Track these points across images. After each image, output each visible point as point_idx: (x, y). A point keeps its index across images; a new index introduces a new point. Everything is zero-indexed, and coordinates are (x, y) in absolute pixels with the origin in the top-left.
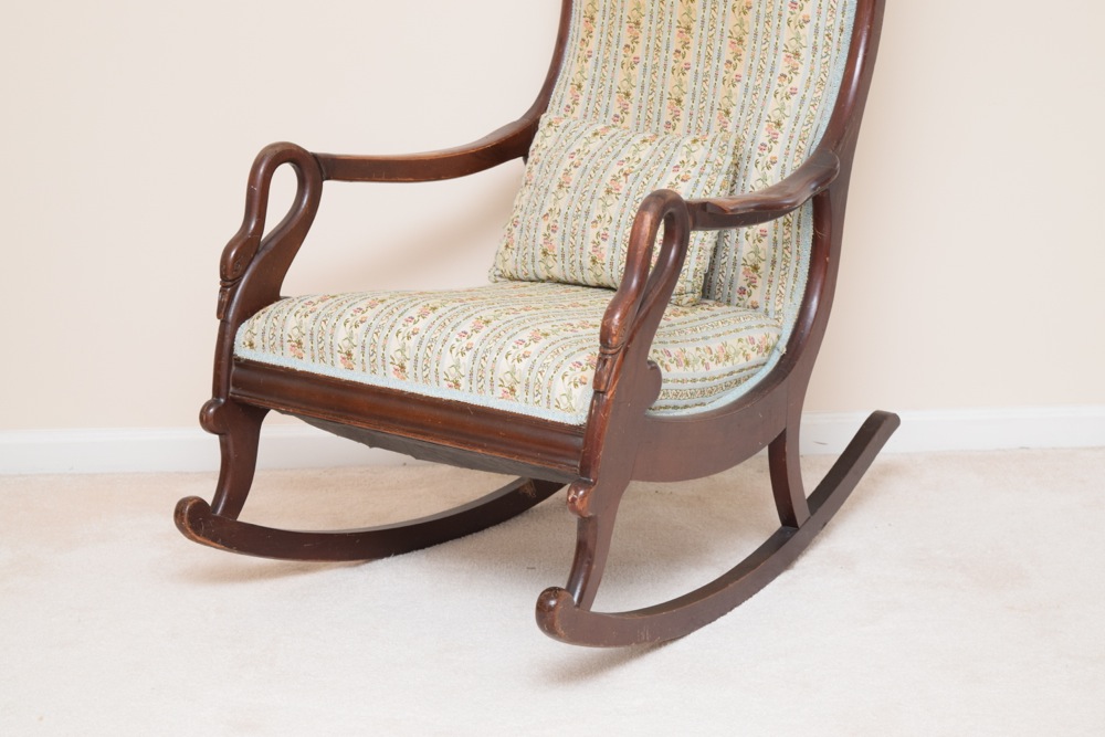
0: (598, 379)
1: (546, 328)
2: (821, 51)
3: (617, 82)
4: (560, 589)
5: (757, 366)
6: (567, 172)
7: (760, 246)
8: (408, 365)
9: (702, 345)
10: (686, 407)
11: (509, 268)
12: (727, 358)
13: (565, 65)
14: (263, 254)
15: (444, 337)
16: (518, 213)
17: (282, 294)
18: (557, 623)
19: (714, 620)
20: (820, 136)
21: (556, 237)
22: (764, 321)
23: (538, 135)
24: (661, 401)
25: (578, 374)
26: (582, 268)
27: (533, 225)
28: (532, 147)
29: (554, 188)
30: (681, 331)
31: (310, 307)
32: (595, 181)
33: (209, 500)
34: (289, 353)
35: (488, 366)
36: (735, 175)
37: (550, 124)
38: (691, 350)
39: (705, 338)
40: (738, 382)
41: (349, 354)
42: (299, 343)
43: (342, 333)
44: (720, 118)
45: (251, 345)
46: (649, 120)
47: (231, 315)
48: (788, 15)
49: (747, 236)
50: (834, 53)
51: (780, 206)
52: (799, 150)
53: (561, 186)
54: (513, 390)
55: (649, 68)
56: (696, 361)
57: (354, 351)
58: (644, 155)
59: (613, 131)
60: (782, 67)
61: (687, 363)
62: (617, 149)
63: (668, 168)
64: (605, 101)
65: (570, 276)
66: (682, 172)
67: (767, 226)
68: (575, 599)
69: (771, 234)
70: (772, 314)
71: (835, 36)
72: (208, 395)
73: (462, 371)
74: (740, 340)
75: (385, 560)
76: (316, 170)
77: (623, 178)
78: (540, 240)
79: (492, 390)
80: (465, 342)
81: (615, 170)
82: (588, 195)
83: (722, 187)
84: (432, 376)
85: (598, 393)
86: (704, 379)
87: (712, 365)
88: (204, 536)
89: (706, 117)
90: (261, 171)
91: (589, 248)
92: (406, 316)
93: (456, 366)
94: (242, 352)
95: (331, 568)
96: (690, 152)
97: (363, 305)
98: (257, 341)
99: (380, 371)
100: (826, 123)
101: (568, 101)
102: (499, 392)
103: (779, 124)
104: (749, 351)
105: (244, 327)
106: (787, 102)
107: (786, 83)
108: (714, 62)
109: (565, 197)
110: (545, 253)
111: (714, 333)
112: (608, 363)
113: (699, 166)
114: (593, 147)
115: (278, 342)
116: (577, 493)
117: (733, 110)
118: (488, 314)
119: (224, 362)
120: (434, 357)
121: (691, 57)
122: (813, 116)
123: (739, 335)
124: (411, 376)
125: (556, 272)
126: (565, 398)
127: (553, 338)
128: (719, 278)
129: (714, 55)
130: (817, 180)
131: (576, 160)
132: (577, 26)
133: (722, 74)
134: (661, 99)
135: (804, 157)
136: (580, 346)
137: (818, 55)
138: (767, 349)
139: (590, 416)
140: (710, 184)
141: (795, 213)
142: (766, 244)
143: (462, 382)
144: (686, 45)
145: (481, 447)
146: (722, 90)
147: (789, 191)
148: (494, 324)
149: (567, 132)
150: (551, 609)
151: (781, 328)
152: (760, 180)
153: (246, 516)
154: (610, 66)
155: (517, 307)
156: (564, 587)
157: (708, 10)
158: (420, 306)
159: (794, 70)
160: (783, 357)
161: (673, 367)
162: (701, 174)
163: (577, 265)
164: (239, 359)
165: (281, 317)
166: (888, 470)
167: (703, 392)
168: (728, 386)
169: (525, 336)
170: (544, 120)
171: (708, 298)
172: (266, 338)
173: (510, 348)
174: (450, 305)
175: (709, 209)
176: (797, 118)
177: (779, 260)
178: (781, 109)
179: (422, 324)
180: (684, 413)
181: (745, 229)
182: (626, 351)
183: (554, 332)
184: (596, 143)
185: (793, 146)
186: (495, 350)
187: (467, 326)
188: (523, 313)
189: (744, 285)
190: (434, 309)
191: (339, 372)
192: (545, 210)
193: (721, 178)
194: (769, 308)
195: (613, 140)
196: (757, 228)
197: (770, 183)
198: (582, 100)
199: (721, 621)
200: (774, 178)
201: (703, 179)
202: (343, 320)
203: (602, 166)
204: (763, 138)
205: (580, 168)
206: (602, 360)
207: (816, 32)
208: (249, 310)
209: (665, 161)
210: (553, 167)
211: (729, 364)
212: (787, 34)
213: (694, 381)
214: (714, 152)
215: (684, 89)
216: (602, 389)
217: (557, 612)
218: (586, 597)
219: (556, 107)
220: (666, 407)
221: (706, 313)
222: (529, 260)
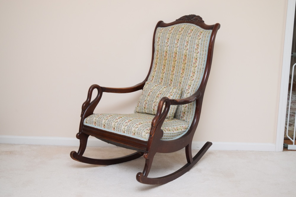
0: (151, 132)
1: (142, 122)
2: (199, 72)
3: (161, 76)
4: (141, 173)
5: (184, 132)
6: (150, 93)
7: (186, 109)
8: (115, 128)
9: (173, 127)
10: (169, 139)
11: (138, 110)
12: (178, 130)
13: (151, 73)
14: (90, 105)
15: (122, 123)
16: (140, 100)
17: (93, 113)
18: (140, 179)
19: (173, 180)
20: (198, 88)
21: (147, 105)
22: (185, 123)
23: (145, 85)
24: (163, 137)
25: (147, 131)
26: (151, 111)
27: (143, 102)
28: (144, 88)
29: (147, 96)
30: (169, 124)
31: (98, 116)
32: (155, 95)
33: (77, 152)
34: (94, 125)
35: (130, 129)
36: (181, 95)
37: (147, 84)
38: (170, 128)
39: (173, 126)
40: (180, 135)
41: (105, 125)
42: (96, 123)
43: (104, 121)
44: (179, 84)
45: (87, 122)
46: (166, 84)
47: (83, 117)
48: (193, 65)
49: (183, 107)
50: (201, 73)
51: (189, 101)
52: (194, 91)
53: (148, 95)
54: (135, 134)
55: (167, 74)
56: (171, 130)
57: (106, 125)
58: (164, 90)
59: (159, 85)
60: (191, 75)
61: (169, 130)
62: (159, 89)
63: (169, 93)
64: (158, 80)
65: (149, 113)
66: (171, 94)
67: (187, 105)
68: (144, 175)
69: (188, 106)
70: (187, 122)
71: (202, 69)
72: (78, 132)
73: (125, 129)
74: (180, 127)
75: (111, 165)
76: (101, 90)
77: (160, 94)
78: (144, 105)
79: (131, 134)
80: (126, 124)
81: (159, 93)
82: (153, 97)
83: (179, 97)
84: (120, 130)
85: (150, 135)
86: (173, 134)
87: (174, 131)
88: (76, 159)
89: (177, 84)
90: (91, 90)
91: (153, 107)
92: (116, 118)
93: (124, 129)
94: (85, 124)
95: (100, 166)
96: (173, 90)
97: (108, 116)
98: (88, 122)
99: (110, 129)
100: (199, 86)
101: (151, 79)
102: (132, 134)
103: (190, 86)
104: (182, 129)
105: (86, 119)
106: (192, 82)
107: (192, 78)
108: (179, 73)
109: (149, 97)
110: (144, 108)
111: (175, 125)
112: (153, 130)
113: (174, 93)
114: (155, 88)
115: (92, 122)
116: (145, 154)
117: (182, 82)
118: (131, 119)
119: (81, 126)
120: (120, 127)
121: (174, 72)
122: (197, 84)
123: (180, 126)
124: (116, 130)
125: (146, 112)
126: (144, 136)
127: (143, 124)
128: (178, 114)
129: (179, 72)
130: (196, 97)
131: (151, 90)
132: (154, 65)
133: (180, 76)
134: (169, 80)
135: (195, 92)
136: (148, 126)
137: (198, 73)
138: (186, 128)
139: (149, 140)
140: (176, 96)
141: (192, 102)
142: (187, 108)
143: (125, 132)
144: (174, 70)
145: (128, 144)
146: (180, 79)
147: (190, 98)
148: (132, 121)
149: (150, 85)
150: (139, 176)
151: (189, 125)
152: (186, 96)
153: (84, 155)
154: (159, 73)
155: (137, 118)
156: (142, 172)
157: (178, 63)
158: (119, 117)
159: (194, 75)
160: (189, 130)
161: (166, 131)
162: (175, 94)
163: (150, 110)
164: (84, 125)
165: (93, 117)
166: (210, 153)
167: (172, 136)
168: (178, 135)
169: (138, 123)
170: (146, 82)
171: (175, 118)
172: (90, 121)
173: (135, 126)
174: (124, 117)
175: (174, 101)
176: (194, 85)
177: (189, 111)
178: (191, 83)
179: (119, 120)
180: (168, 140)
181: (183, 105)
182: (156, 127)
183: (144, 123)
184: (156, 87)
185: (193, 90)
186: (132, 126)
187: (127, 121)
188: (138, 119)
189: (182, 116)
190: (121, 117)
191: (102, 128)
192: (145, 100)
193: (179, 95)
194: (187, 120)
195: (159, 87)
196: (185, 105)
197: (188, 97)
198: (154, 79)
199: (174, 181)
200: (189, 96)
201: (175, 95)
202: (104, 119)
203: (156, 92)
204: (187, 88)
205: (152, 92)
206: (152, 129)
207: (198, 68)
208: (87, 116)
209: (168, 92)
210: (147, 92)
211: (178, 131)
212: (193, 69)
213: (171, 134)
214: (177, 90)
215: (173, 78)
216: (151, 134)
217: (140, 177)
218: (147, 175)
219: (149, 80)
220: (165, 139)
221: (174, 121)
222: (141, 109)
